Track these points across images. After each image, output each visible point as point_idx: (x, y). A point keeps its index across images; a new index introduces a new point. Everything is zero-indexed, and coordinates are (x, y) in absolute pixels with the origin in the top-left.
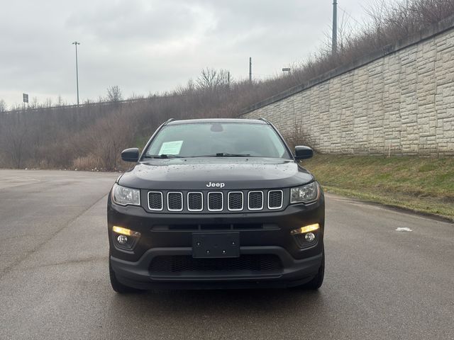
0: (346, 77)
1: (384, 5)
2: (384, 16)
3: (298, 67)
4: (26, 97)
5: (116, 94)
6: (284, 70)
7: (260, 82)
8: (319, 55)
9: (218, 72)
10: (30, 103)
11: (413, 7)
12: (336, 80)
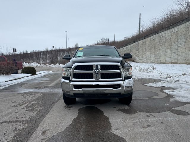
0: (144, 40)
1: (155, 19)
2: (156, 23)
3: (129, 37)
4: (53, 47)
5: (77, 45)
6: (125, 38)
7: (118, 41)
8: (135, 34)
9: (105, 39)
10: (54, 48)
11: (165, 20)
12: (141, 41)
